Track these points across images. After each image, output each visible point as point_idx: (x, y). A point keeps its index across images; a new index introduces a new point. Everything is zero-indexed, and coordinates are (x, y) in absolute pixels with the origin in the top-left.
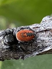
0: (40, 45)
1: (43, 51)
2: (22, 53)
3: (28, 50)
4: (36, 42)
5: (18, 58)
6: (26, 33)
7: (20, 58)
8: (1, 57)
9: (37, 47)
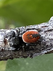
0: (49, 44)
1: (51, 50)
2: (31, 51)
3: (37, 49)
4: (44, 41)
5: (27, 57)
6: (32, 34)
7: (29, 56)
8: (11, 55)
9: (45, 46)
